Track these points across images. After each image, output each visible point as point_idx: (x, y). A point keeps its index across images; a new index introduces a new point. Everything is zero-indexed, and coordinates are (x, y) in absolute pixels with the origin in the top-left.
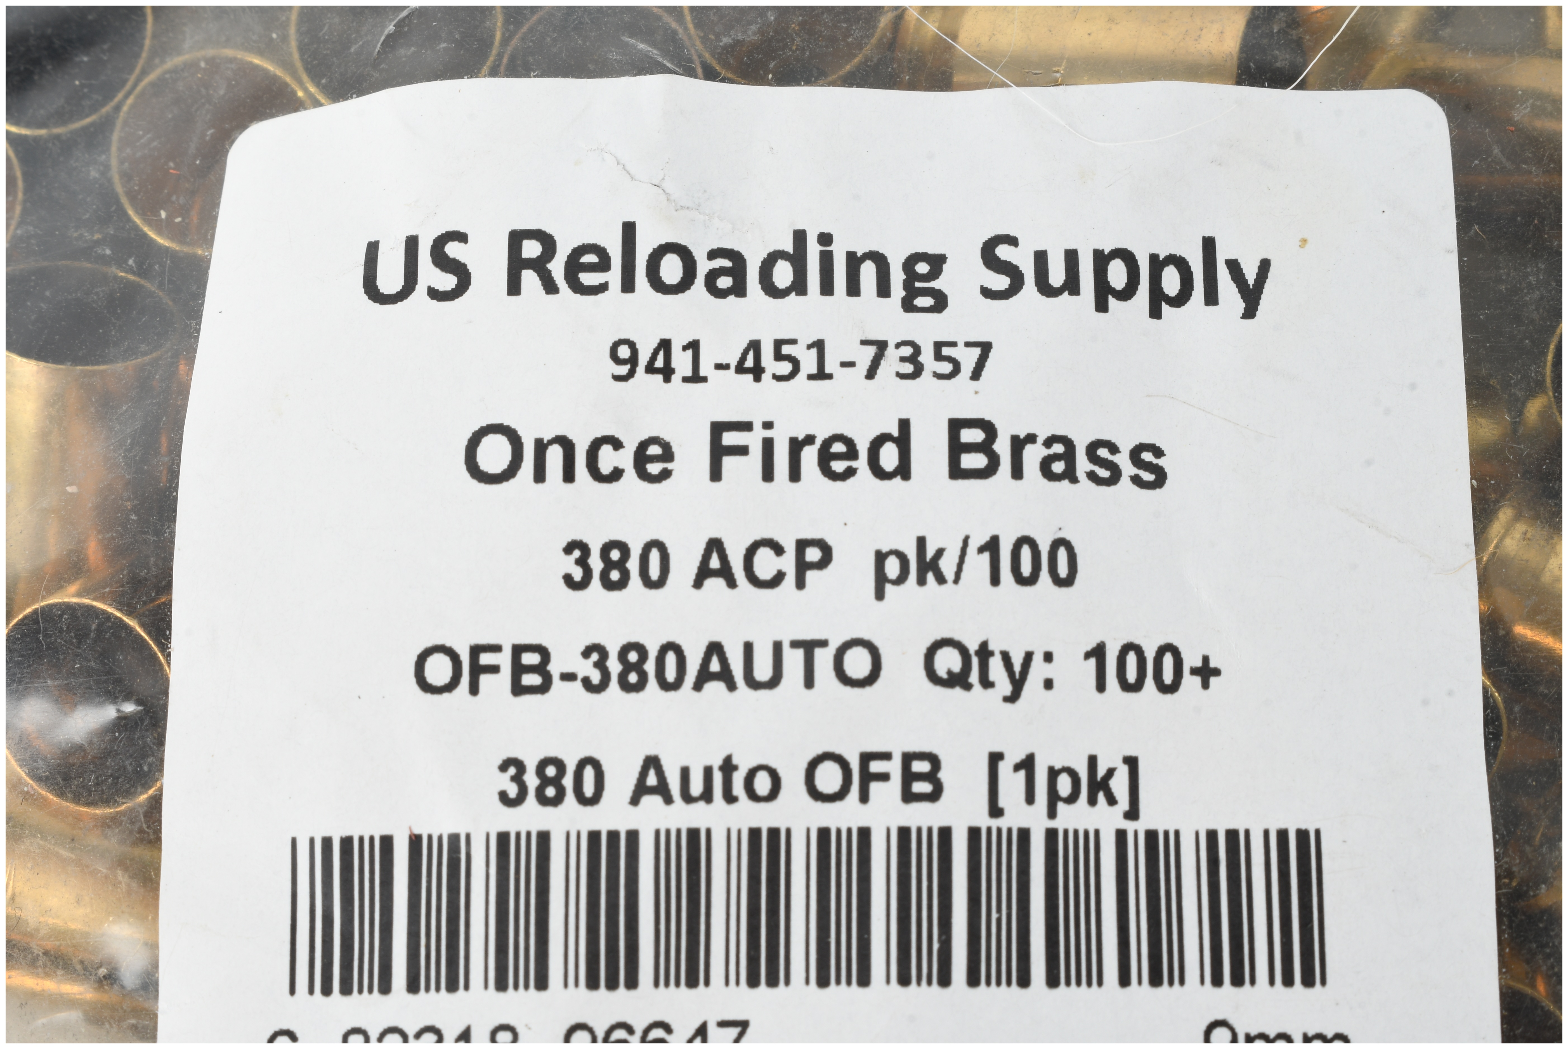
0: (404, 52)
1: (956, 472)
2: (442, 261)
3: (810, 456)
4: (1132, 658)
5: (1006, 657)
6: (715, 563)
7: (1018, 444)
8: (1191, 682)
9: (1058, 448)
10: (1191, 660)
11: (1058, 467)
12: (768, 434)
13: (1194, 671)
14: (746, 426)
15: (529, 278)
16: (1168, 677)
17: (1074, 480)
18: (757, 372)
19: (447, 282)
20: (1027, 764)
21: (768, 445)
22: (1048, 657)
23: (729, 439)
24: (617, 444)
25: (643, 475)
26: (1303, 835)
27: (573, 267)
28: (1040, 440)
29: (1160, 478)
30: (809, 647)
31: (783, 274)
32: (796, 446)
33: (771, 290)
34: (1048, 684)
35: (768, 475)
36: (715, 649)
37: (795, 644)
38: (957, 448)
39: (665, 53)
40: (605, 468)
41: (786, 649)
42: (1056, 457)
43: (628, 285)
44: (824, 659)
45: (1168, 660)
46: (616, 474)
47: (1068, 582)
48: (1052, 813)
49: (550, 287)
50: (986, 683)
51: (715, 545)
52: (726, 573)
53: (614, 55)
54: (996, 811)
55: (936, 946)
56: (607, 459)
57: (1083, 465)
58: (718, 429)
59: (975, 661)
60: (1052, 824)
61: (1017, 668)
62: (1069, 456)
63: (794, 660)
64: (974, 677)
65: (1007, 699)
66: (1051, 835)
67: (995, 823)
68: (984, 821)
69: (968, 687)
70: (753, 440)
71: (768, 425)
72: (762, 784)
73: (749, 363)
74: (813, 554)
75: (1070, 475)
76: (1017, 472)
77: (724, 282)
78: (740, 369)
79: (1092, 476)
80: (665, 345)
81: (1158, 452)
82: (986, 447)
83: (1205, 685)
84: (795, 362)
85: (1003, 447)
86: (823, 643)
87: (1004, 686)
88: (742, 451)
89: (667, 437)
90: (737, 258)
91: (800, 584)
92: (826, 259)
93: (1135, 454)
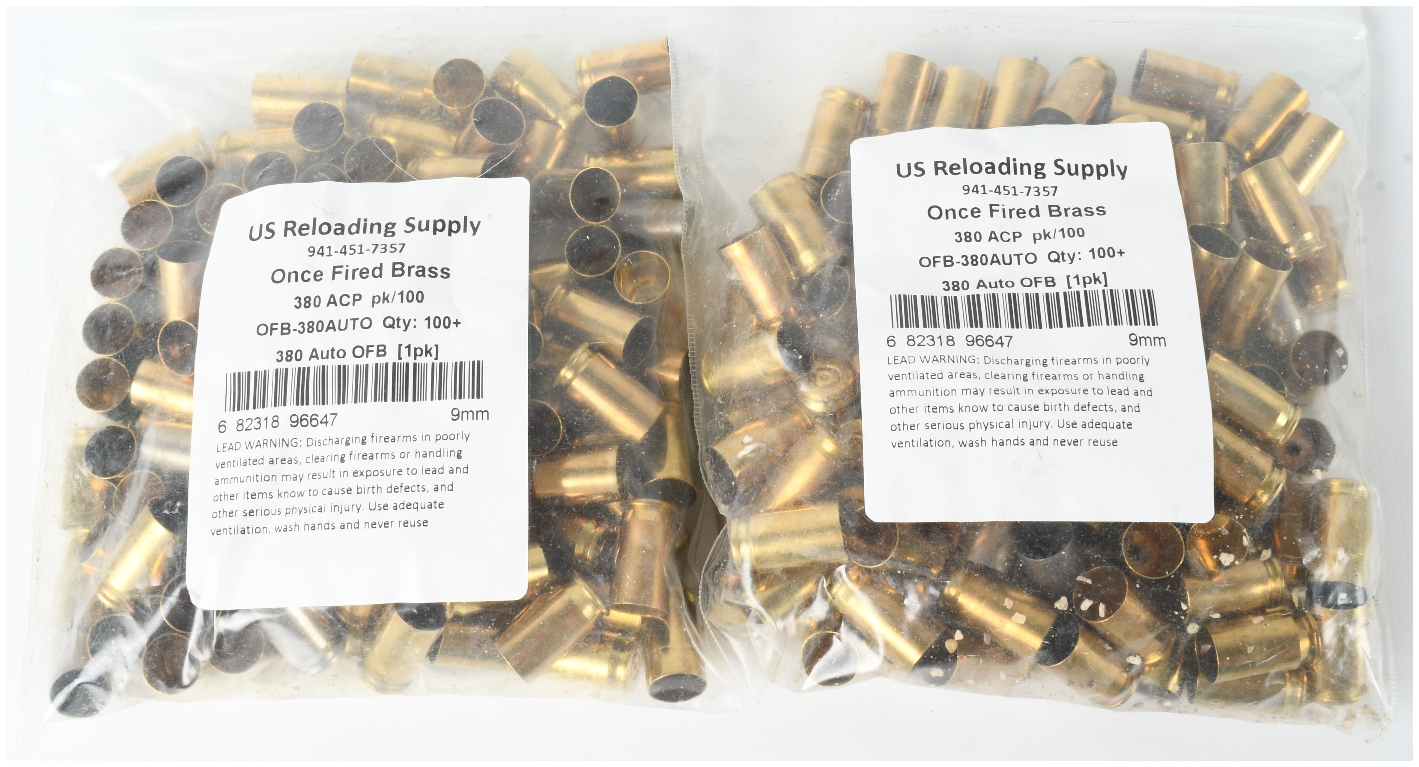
0: (264, 179)
1: (394, 275)
2: (268, 229)
3: (357, 273)
4: (437, 320)
5: (404, 320)
6: (332, 300)
7: (410, 268)
8: (453, 326)
9: (421, 269)
10: (453, 320)
11: (420, 273)
12: (347, 268)
13: (454, 323)
14: (342, 267)
15: (289, 232)
16: (447, 325)
17: (424, 276)
18: (345, 253)
19: (270, 234)
20: (409, 347)
21: (347, 271)
22: (415, 320)
23: (337, 270)
24: (309, 272)
25: (316, 280)
26: (479, 362)
27: (300, 229)
28: (416, 267)
29: (448, 275)
30: (354, 320)
31: (354, 229)
32: (354, 271)
33: (350, 233)
34: (415, 327)
35: (347, 278)
36: (331, 321)
37: (351, 319)
38: (394, 269)
39: (329, 176)
40: (306, 278)
41: (349, 321)
42: (420, 271)
43: (314, 233)
44: (358, 322)
45: (447, 320)
46: (309, 280)
47: (421, 301)
48: (415, 359)
49: (294, 234)
50: (398, 327)
51: (332, 296)
52: (335, 303)
53: (315, 177)
54: (400, 358)
55: (384, 392)
56: (306, 276)
57: (427, 273)
58: (335, 267)
59: (396, 322)
60: (415, 362)
61: (407, 323)
62: (424, 270)
63: (351, 323)
64: (396, 325)
65: (405, 331)
66: (415, 364)
67: (400, 361)
68: (397, 361)
69: (394, 328)
70: (343, 270)
71: (347, 266)
72: (341, 354)
73: (343, 251)
74: (357, 297)
75: (424, 275)
76: (409, 275)
77: (339, 231)
78: (341, 252)
79: (430, 276)
80: (322, 247)
81: (448, 269)
82: (401, 269)
83: (457, 326)
84: (355, 250)
85: (406, 269)
86: (358, 319)
87: (403, 327)
88: (340, 272)
89: (321, 270)
90: (343, 226)
91: (354, 305)
92: (365, 225)
93: (442, 271)
